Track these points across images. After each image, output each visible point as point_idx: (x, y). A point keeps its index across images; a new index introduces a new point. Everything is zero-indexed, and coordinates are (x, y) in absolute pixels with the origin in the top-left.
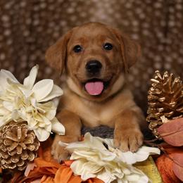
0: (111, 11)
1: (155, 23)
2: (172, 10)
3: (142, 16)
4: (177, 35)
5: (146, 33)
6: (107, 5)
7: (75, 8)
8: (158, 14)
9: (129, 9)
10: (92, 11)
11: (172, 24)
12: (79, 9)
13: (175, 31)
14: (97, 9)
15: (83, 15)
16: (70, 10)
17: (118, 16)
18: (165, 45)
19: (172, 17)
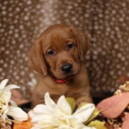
3: (77, 23)
4: (100, 35)
6: (51, 15)
10: (41, 19)
11: (96, 27)
14: (44, 18)
15: (35, 22)
17: (59, 22)
19: (96, 23)
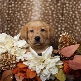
0: (40, 7)
1: (58, 11)
2: (64, 6)
3: (53, 9)
5: (54, 15)
6: (39, 5)
7: (26, 6)
8: (59, 8)
9: (48, 6)
10: (33, 7)
12: (28, 6)
13: (66, 15)
14: (35, 6)
15: (29, 9)
16: (24, 7)
17: (43, 9)
18: (62, 20)
19: (65, 9)
